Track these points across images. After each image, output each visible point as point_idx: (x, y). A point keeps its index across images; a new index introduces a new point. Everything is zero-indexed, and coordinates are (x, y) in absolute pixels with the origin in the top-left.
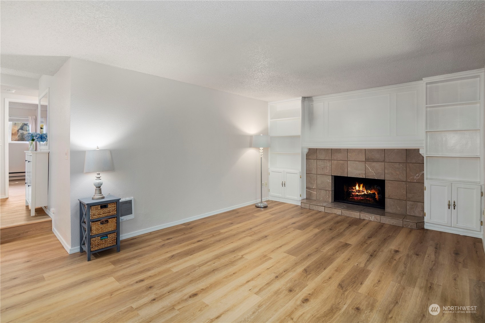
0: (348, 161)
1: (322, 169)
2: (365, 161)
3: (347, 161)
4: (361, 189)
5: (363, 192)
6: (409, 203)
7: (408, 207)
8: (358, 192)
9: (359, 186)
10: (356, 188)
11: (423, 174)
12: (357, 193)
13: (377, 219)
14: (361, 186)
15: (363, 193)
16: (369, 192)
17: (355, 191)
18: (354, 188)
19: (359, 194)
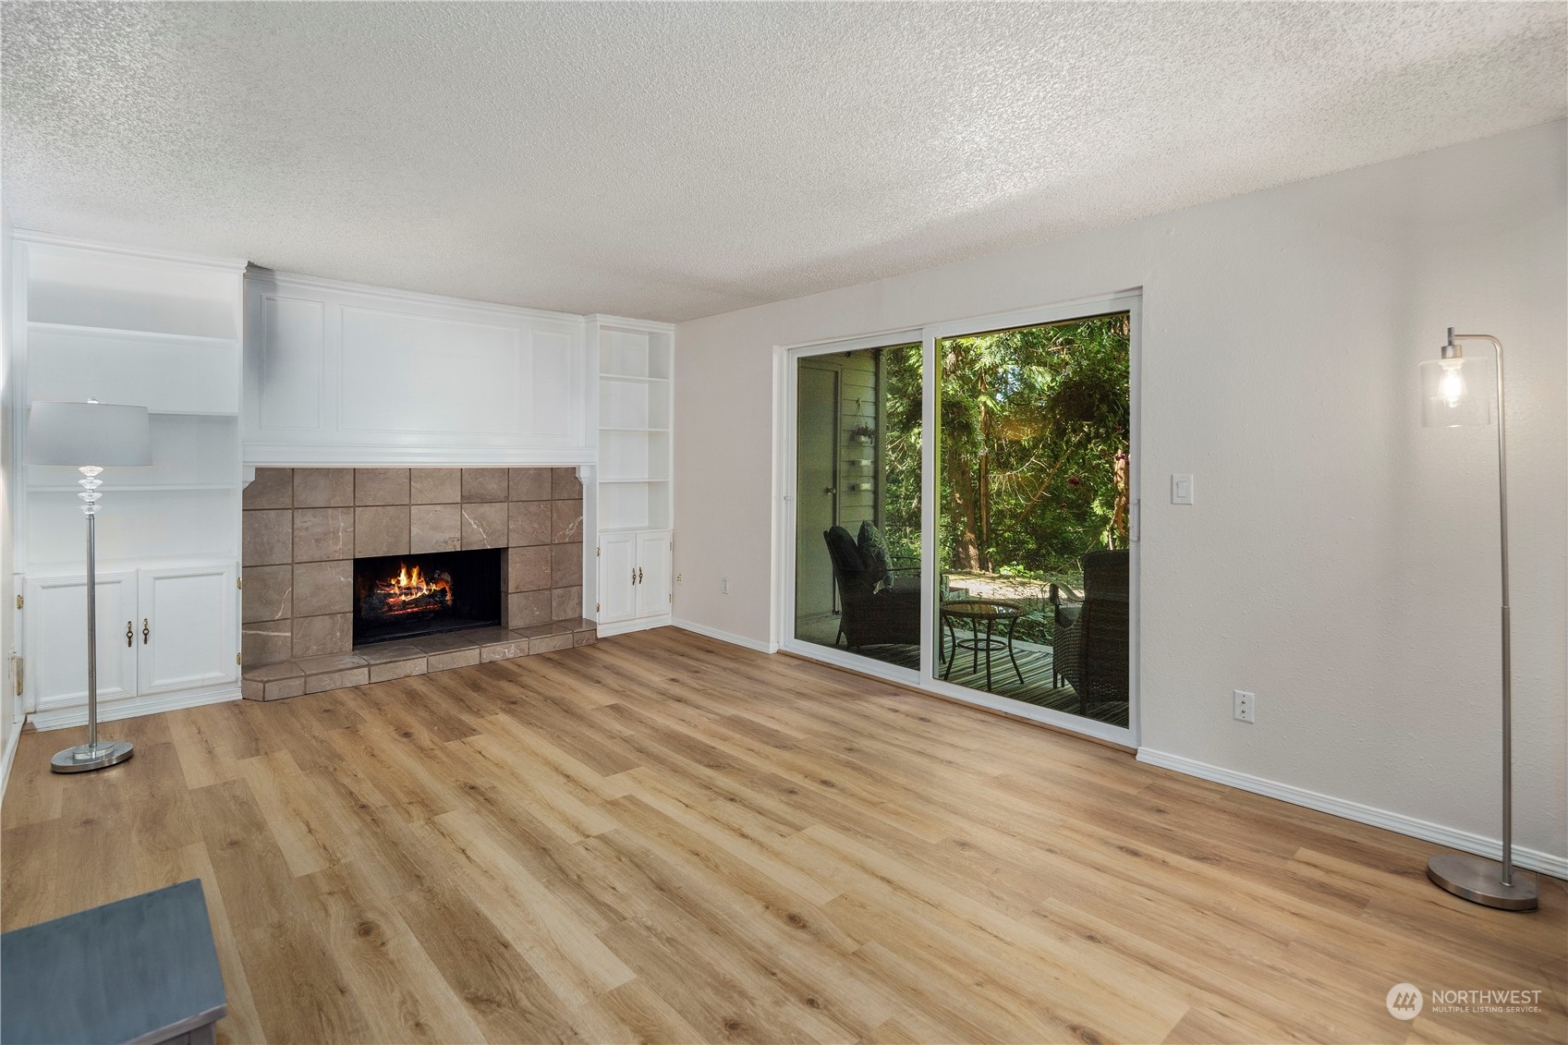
0: (412, 507)
1: (317, 541)
2: (462, 503)
3: (409, 505)
4: (414, 582)
5: (419, 589)
6: (557, 592)
7: (554, 604)
8: (406, 595)
9: (409, 576)
10: (398, 582)
11: (581, 523)
12: (403, 598)
13: (522, 650)
14: (415, 572)
15: (419, 594)
16: (434, 587)
17: (397, 591)
18: (393, 582)
19: (409, 598)
